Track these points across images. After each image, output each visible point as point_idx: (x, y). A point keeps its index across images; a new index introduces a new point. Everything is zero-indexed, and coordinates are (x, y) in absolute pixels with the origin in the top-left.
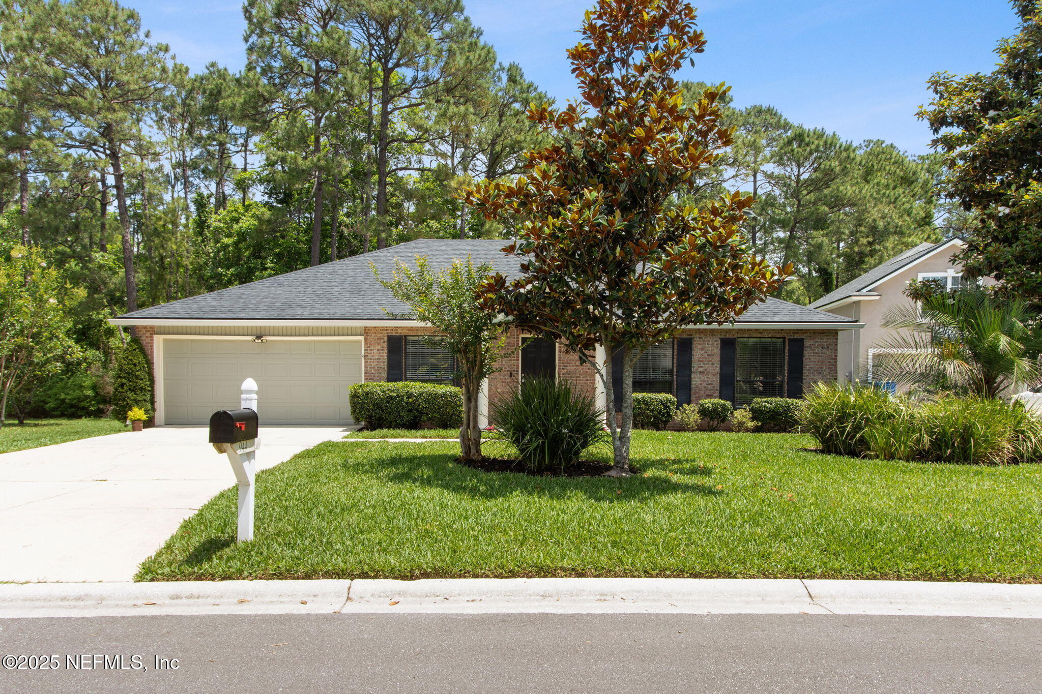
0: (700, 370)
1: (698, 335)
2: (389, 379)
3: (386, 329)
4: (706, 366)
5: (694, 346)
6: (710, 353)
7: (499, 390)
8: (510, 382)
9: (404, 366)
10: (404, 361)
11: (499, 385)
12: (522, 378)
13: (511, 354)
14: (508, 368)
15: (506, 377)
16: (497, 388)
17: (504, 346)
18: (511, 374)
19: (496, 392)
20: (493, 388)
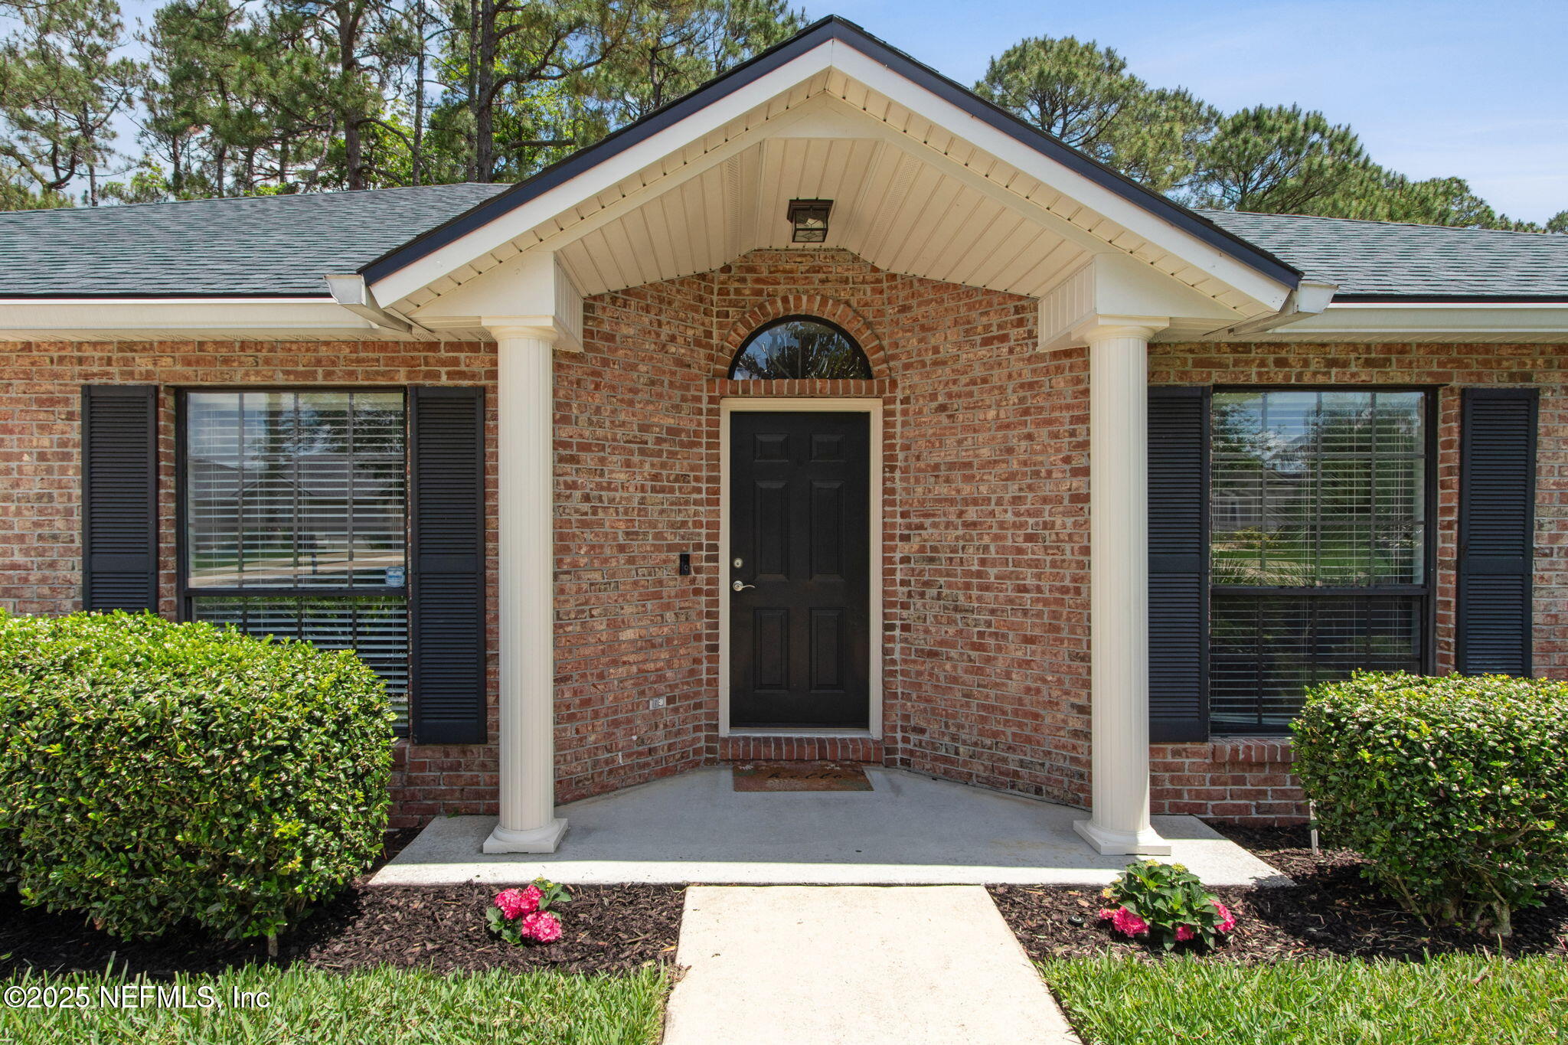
2: (98, 589)
3: (74, 352)
7: (628, 635)
8: (682, 594)
9: (167, 531)
10: (168, 508)
11: (628, 610)
12: (735, 574)
13: (684, 478)
14: (672, 539)
15: (663, 574)
16: (615, 625)
17: (650, 438)
18: (685, 559)
19: (613, 644)
20: (600, 625)
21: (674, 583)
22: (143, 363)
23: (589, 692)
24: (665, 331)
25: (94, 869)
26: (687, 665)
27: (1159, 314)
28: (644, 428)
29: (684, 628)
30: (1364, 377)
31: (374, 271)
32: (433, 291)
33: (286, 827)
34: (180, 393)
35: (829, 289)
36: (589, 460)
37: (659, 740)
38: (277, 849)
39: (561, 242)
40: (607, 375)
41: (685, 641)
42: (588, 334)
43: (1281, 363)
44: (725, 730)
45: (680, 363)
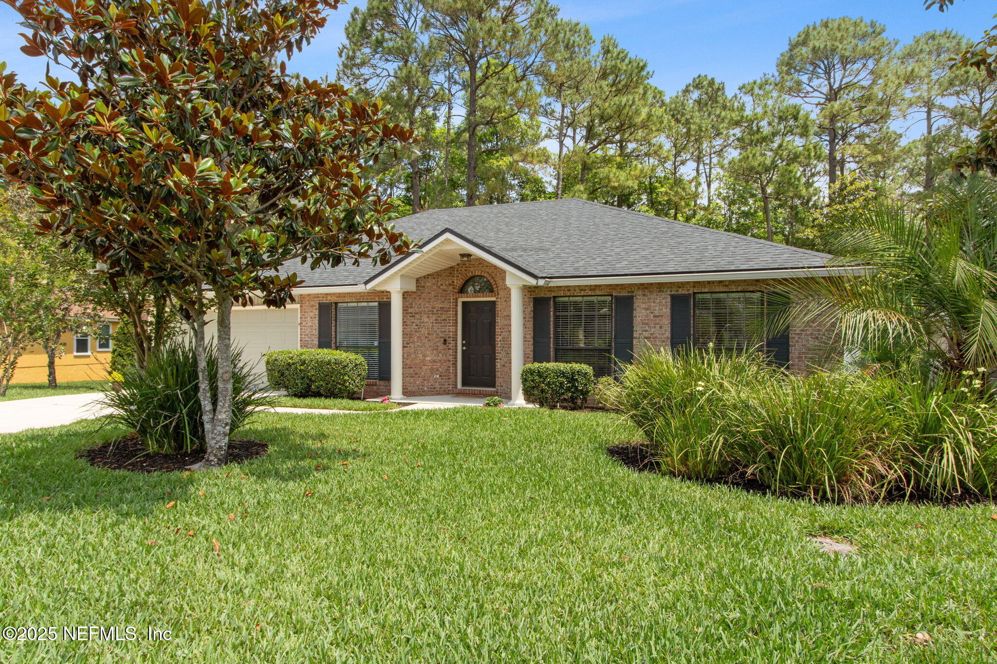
0: (646, 334)
1: (641, 292)
2: (321, 346)
3: (317, 296)
4: (653, 330)
5: (635, 305)
6: (657, 313)
7: (428, 358)
8: (444, 349)
9: (333, 333)
10: (333, 328)
11: (428, 352)
12: (463, 345)
13: (445, 320)
14: (441, 335)
15: (439, 344)
16: (425, 356)
17: (435, 310)
18: (445, 340)
19: (424, 361)
20: (420, 356)
21: (441, 347)
22: (329, 298)
23: (417, 371)
24: (440, 283)
25: (321, 383)
26: (446, 368)
27: (521, 283)
28: (433, 308)
29: (445, 358)
30: (590, 293)
31: (366, 283)
32: (378, 285)
33: (346, 378)
34: (336, 304)
35: (483, 269)
36: (417, 316)
37: (437, 385)
38: (345, 381)
39: (401, 273)
40: (423, 296)
41: (445, 361)
42: (417, 286)
43: (569, 290)
44: (459, 386)
45: (445, 291)
